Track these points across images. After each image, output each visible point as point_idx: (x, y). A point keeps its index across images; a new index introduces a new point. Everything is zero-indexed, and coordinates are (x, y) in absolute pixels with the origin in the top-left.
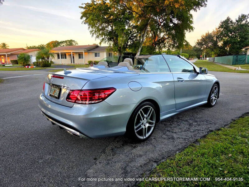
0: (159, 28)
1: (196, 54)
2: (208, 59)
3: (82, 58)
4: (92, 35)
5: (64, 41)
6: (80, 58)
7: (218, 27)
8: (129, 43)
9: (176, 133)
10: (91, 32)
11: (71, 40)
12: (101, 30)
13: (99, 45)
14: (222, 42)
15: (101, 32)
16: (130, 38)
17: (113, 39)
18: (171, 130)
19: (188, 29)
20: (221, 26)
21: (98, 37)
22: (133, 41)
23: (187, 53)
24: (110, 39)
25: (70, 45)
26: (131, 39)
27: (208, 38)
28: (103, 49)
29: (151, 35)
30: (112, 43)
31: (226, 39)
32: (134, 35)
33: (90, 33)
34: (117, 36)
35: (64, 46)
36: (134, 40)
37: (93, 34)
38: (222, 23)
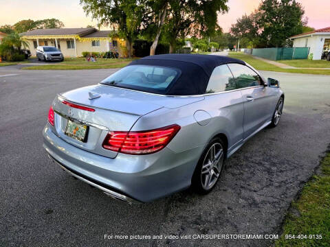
0: (182, 6)
1: (228, 43)
2: (243, 50)
3: (73, 47)
4: (86, 13)
5: (41, 21)
6: (69, 47)
7: (257, 9)
8: (142, 27)
9: (255, 191)
10: (85, 8)
11: (53, 20)
12: (100, 5)
13: (97, 28)
14: (263, 30)
15: (99, 9)
16: (143, 20)
17: (118, 20)
18: (246, 186)
19: (221, 10)
20: (263, 8)
21: (95, 16)
22: (147, 24)
23: (216, 42)
24: (113, 21)
25: (51, 28)
26: (145, 21)
27: (245, 23)
28: (105, 34)
29: (171, 15)
30: (117, 26)
31: (268, 24)
32: (149, 15)
33: (83, 10)
34: (124, 17)
35: (42, 28)
36: (149, 22)
37: (88, 11)
38: (264, 3)
